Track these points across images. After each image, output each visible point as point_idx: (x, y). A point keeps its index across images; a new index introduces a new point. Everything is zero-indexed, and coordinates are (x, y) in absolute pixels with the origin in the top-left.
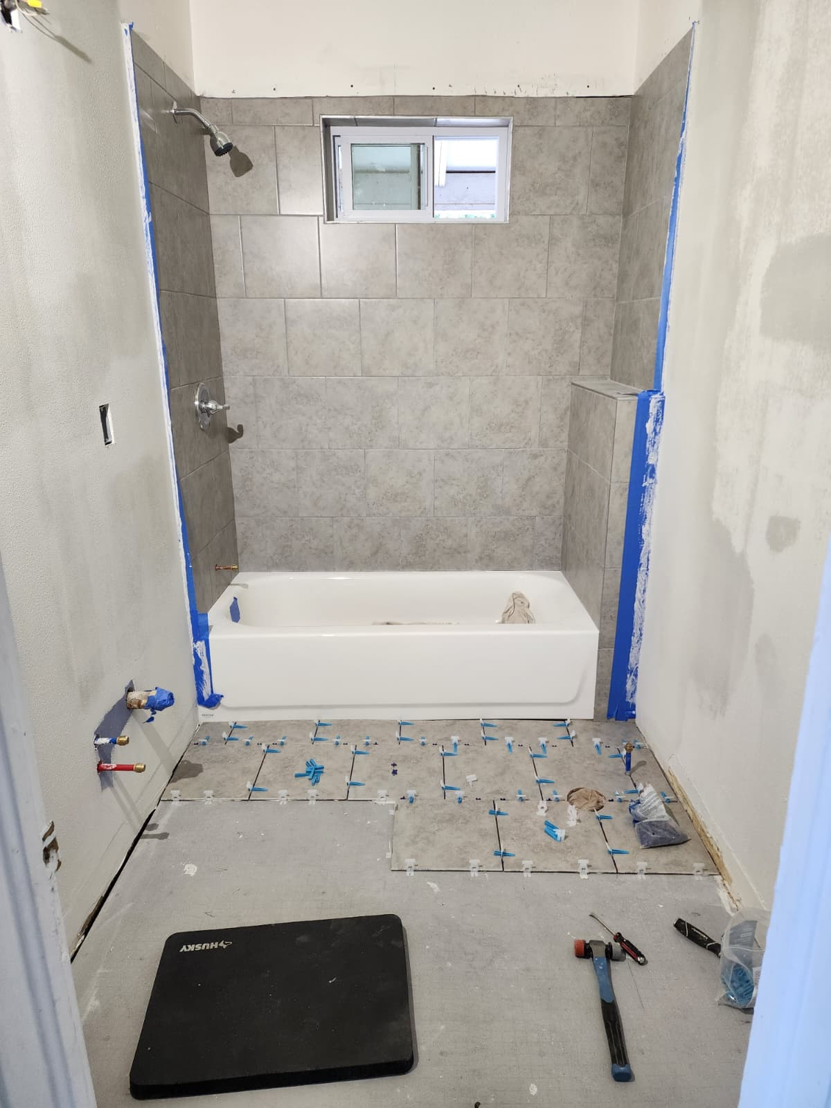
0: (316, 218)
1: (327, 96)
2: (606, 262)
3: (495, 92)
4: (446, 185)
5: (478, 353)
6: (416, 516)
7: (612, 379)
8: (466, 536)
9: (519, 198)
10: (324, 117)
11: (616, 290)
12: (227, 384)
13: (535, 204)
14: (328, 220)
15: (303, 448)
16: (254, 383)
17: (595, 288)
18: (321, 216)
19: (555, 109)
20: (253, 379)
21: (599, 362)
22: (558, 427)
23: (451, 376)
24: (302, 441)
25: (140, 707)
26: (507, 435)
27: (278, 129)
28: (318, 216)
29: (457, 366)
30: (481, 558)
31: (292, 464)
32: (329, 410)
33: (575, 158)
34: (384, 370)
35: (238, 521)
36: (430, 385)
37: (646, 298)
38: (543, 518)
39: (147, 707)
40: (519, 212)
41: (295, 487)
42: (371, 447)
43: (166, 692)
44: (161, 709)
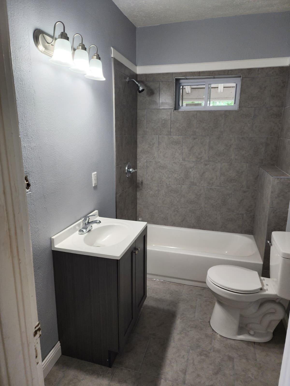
0: (171, 110)
2: (276, 123)
5: (224, 154)
6: (198, 210)
7: (276, 166)
8: (216, 218)
9: (243, 102)
10: (175, 78)
11: (279, 134)
12: (138, 162)
14: (174, 110)
15: (161, 184)
16: (147, 162)
17: (271, 133)
18: (172, 109)
19: (258, 72)
21: (272, 159)
22: (254, 182)
23: (214, 162)
24: (161, 181)
26: (234, 184)
27: (160, 82)
28: (171, 109)
29: (216, 159)
30: (222, 227)
31: (157, 189)
32: (170, 171)
33: (265, 88)
34: (190, 159)
35: (138, 206)
36: (206, 165)
38: (247, 215)
40: (242, 106)
41: (157, 196)
42: (183, 184)
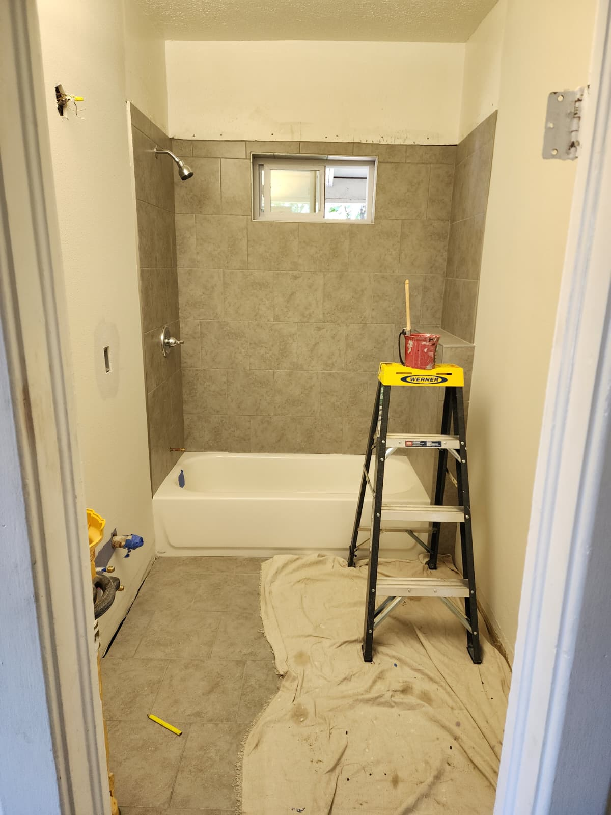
0: (246, 217)
1: (256, 141)
2: (440, 251)
3: (367, 141)
4: (333, 186)
5: (352, 308)
6: (307, 416)
7: (442, 328)
8: (341, 430)
9: (381, 208)
10: (253, 153)
11: (445, 269)
13: (392, 212)
14: (254, 219)
15: (232, 368)
16: (201, 324)
17: (431, 268)
18: (249, 216)
19: (406, 152)
20: (200, 322)
21: (434, 316)
23: (334, 323)
24: (232, 363)
25: (120, 546)
26: (371, 363)
27: (222, 160)
29: (338, 317)
30: (351, 446)
31: (224, 379)
32: (250, 344)
33: (419, 184)
34: (289, 318)
35: (186, 417)
36: (319, 329)
37: (464, 278)
39: (124, 547)
40: (381, 217)
41: (225, 394)
42: (278, 368)
43: (138, 537)
44: (134, 548)
